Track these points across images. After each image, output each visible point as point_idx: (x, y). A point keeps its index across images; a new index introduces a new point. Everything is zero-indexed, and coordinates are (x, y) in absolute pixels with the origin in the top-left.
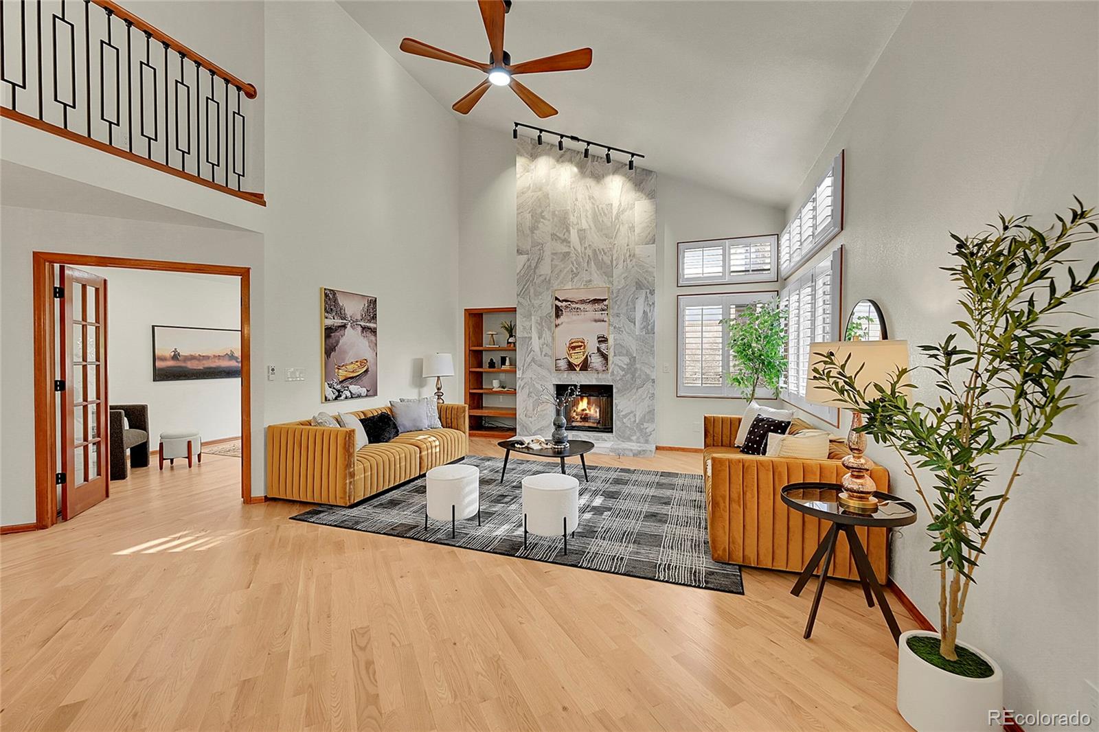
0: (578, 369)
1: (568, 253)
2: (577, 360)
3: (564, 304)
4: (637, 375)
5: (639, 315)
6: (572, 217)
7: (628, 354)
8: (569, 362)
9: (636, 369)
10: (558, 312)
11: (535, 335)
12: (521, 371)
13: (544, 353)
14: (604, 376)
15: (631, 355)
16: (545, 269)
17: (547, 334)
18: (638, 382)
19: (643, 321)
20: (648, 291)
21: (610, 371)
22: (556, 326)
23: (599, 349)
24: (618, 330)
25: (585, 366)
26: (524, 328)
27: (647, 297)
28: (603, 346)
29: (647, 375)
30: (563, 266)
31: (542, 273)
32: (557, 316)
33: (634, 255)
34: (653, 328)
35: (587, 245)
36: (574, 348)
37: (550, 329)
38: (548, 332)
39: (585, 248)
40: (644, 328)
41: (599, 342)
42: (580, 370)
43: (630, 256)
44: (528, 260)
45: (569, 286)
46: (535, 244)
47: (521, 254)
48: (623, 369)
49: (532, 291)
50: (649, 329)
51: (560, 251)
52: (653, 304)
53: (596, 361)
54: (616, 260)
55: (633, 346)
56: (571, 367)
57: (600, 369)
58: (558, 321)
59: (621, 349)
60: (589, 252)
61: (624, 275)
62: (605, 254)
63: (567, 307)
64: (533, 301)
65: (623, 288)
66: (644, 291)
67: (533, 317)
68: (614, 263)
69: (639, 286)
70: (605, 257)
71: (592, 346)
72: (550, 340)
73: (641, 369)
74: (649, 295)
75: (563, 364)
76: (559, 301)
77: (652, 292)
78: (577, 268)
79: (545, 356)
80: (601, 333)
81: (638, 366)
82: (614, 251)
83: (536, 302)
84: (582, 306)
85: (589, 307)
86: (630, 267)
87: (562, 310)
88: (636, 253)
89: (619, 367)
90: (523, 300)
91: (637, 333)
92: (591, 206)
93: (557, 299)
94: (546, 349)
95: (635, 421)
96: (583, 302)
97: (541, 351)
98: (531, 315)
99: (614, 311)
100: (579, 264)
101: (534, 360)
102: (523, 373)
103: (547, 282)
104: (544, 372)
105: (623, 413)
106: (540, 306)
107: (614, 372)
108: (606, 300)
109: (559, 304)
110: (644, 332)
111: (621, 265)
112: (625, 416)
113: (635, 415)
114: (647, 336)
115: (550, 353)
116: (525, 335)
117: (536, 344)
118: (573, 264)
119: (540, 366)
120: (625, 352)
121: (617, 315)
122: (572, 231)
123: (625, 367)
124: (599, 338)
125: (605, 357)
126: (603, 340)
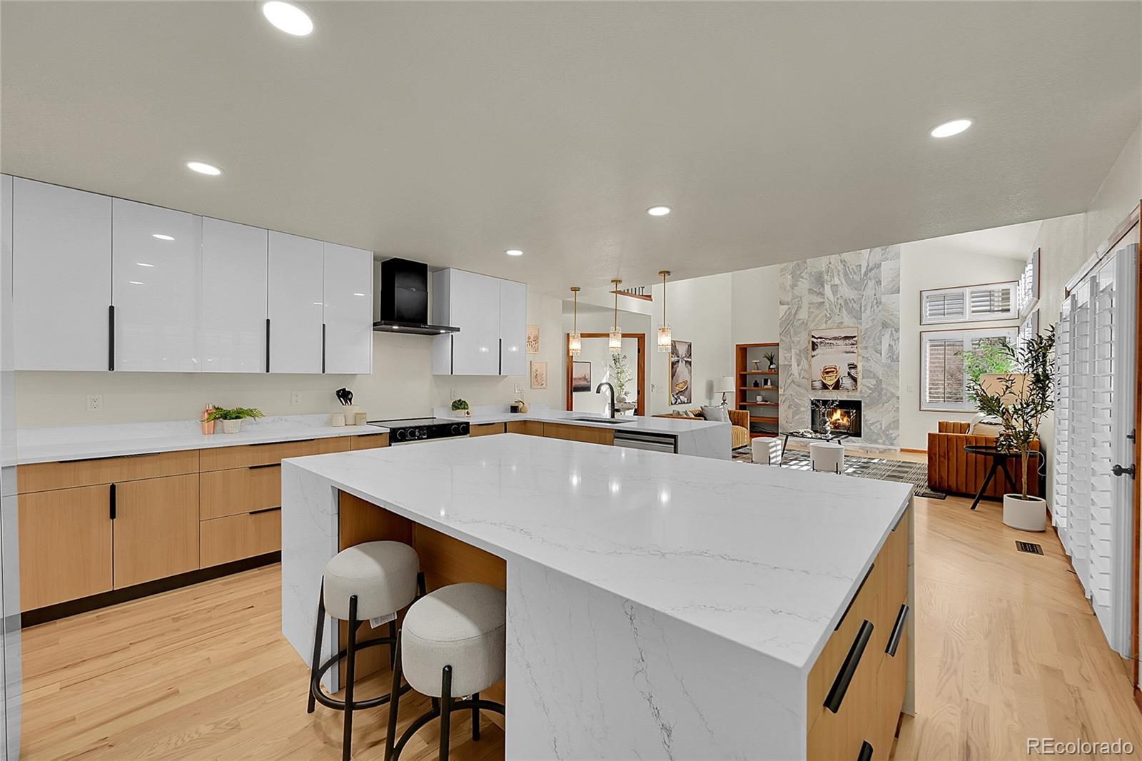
0: (831, 388)
1: (824, 302)
2: (830, 381)
3: (819, 340)
4: (883, 393)
5: (885, 348)
6: (826, 276)
7: (875, 377)
8: (823, 383)
9: (882, 389)
10: (814, 346)
11: (794, 364)
12: (783, 390)
14: (854, 393)
15: (878, 378)
16: (803, 315)
17: (804, 363)
19: (889, 352)
20: (893, 329)
21: (859, 389)
22: (813, 357)
23: (849, 374)
24: (867, 359)
25: (837, 386)
26: (785, 358)
27: (892, 334)
28: (853, 372)
29: (893, 394)
30: (818, 312)
31: (801, 318)
32: (814, 349)
33: (881, 302)
34: (898, 358)
35: (838, 296)
36: (827, 373)
37: (807, 359)
39: (838, 299)
40: (890, 357)
41: (849, 368)
42: (834, 389)
43: (877, 303)
44: (789, 309)
45: (824, 326)
46: (795, 297)
47: (783, 304)
48: (871, 389)
49: (792, 330)
50: (894, 358)
51: (815, 301)
52: (898, 339)
53: (847, 382)
54: (865, 306)
55: (880, 372)
56: (825, 387)
57: (851, 388)
58: (813, 353)
59: (868, 373)
60: (841, 301)
61: (871, 318)
62: (855, 302)
63: (821, 342)
64: (793, 339)
65: (871, 327)
66: (890, 330)
67: (793, 350)
68: (863, 308)
69: (885, 325)
70: (855, 305)
71: (843, 371)
72: (807, 366)
73: (887, 390)
74: (894, 332)
75: (818, 385)
76: (815, 338)
77: (897, 330)
78: (830, 314)
79: (803, 378)
80: (851, 362)
81: (884, 386)
82: (863, 300)
83: (796, 339)
84: (834, 342)
85: (840, 342)
86: (877, 311)
87: (817, 345)
88: (883, 301)
89: (868, 387)
90: (783, 338)
91: (883, 362)
92: (843, 266)
93: (813, 337)
94: (803, 374)
95: (881, 428)
96: (835, 338)
97: (800, 375)
98: (791, 349)
99: (864, 345)
100: (832, 310)
101: (793, 381)
102: (784, 391)
103: (804, 324)
104: (802, 391)
105: (871, 422)
106: (799, 342)
107: (863, 391)
108: (855, 337)
109: (815, 340)
110: (889, 361)
111: (868, 311)
112: (872, 424)
113: (881, 424)
114: (892, 363)
115: (807, 376)
116: (786, 363)
117: (795, 369)
118: (827, 310)
119: (799, 386)
120: (872, 375)
121: (866, 348)
122: (826, 286)
123: (872, 387)
124: (849, 365)
125: (855, 380)
126: (853, 366)
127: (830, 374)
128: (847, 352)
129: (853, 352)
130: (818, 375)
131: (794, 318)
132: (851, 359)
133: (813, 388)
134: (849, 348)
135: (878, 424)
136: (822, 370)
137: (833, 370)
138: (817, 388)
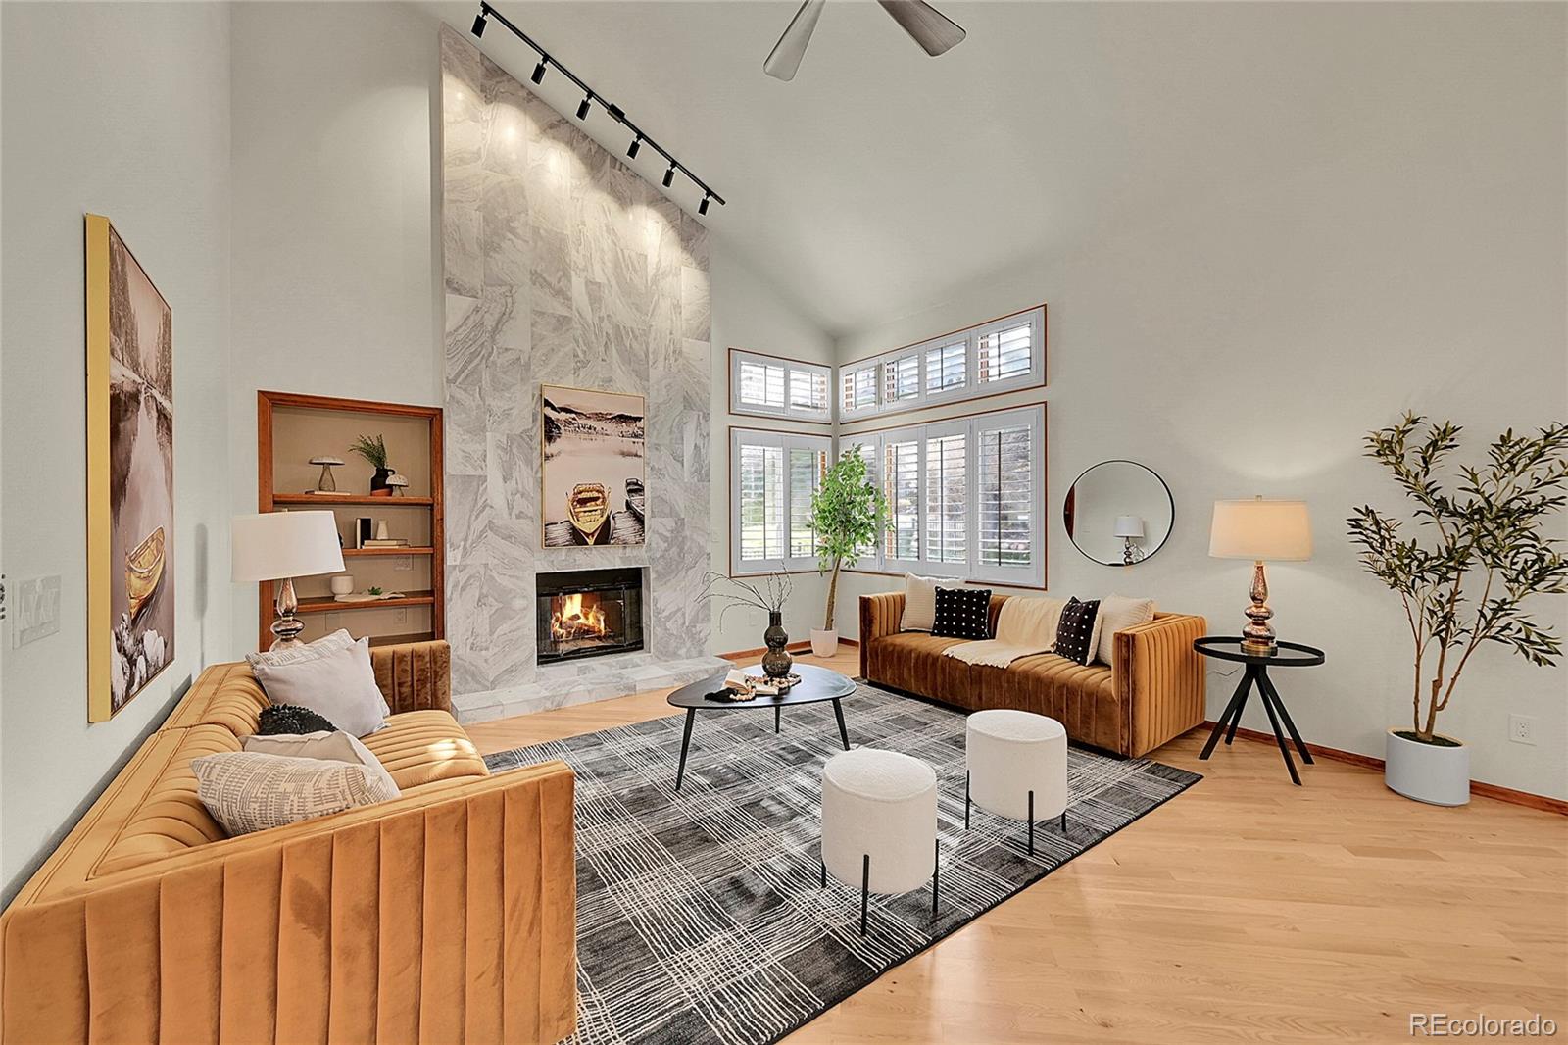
0: (591, 541)
1: (567, 319)
2: (589, 524)
3: (563, 415)
4: (686, 548)
5: (688, 451)
6: (574, 252)
7: (673, 513)
8: (574, 529)
9: (684, 538)
10: (550, 430)
11: (494, 474)
12: (459, 553)
13: (515, 511)
14: (636, 552)
15: (678, 515)
16: (516, 338)
17: (523, 473)
18: (688, 559)
19: (695, 461)
20: (701, 414)
21: (647, 542)
22: (547, 457)
23: (629, 505)
24: (658, 473)
25: (604, 536)
26: (468, 457)
27: (699, 423)
28: (636, 500)
29: (700, 548)
30: (556, 341)
31: (510, 346)
32: (549, 438)
33: (681, 352)
34: (708, 475)
35: (603, 313)
36: (583, 502)
37: (529, 462)
38: (526, 471)
39: (601, 319)
40: (696, 471)
41: (630, 492)
42: (595, 544)
43: (675, 352)
44: (477, 310)
45: (571, 382)
46: (492, 279)
47: (457, 291)
48: (665, 539)
49: (486, 377)
50: (702, 474)
51: (550, 310)
52: (708, 435)
53: (624, 526)
54: (653, 353)
55: (681, 501)
56: (578, 538)
57: (632, 539)
58: (550, 449)
59: (664, 506)
60: (606, 327)
61: (664, 383)
62: (636, 338)
63: (569, 423)
64: (489, 400)
65: (664, 403)
66: (695, 413)
67: (489, 435)
68: (651, 356)
69: (688, 403)
70: (635, 345)
71: (617, 499)
72: (530, 485)
73: (692, 540)
74: (702, 421)
75: (560, 533)
76: (553, 408)
77: (706, 417)
78: (584, 352)
79: (519, 517)
80: (632, 477)
81: (687, 533)
82: (651, 340)
83: (497, 404)
84: (597, 424)
85: (611, 427)
86: (674, 369)
87: (558, 428)
88: (684, 350)
89: (661, 535)
90: (460, 395)
91: (686, 481)
92: (611, 244)
93: (547, 403)
94: (520, 504)
95: (684, 623)
96: (599, 416)
97: (510, 508)
98: (484, 429)
99: (654, 440)
100: (588, 344)
101: (491, 525)
102: (465, 555)
103: (522, 366)
104: (517, 552)
105: (665, 614)
106: (507, 413)
107: (653, 545)
108: (639, 419)
109: (553, 414)
110: (696, 479)
111: (661, 364)
112: (669, 618)
113: (684, 614)
114: (700, 485)
115: (531, 511)
116: (471, 471)
117: (496, 491)
118: (577, 342)
119: (507, 538)
120: (668, 510)
121: (657, 447)
122: (574, 279)
123: (669, 535)
124: (628, 485)
125: (639, 519)
126: (635, 488)
127: (590, 506)
128: (624, 454)
129: (636, 455)
130: (559, 506)
131: (493, 338)
132: (632, 470)
133: (549, 543)
134: (628, 444)
135: (679, 614)
136: (571, 496)
137: (596, 495)
138: (560, 541)
